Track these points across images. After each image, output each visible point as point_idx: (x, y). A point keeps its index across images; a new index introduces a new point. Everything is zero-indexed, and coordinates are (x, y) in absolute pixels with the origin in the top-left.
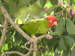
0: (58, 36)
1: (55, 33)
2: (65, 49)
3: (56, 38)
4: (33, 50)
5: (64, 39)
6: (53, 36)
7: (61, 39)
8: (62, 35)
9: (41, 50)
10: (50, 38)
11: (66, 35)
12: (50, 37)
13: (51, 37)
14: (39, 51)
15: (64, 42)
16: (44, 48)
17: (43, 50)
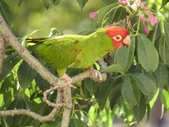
0: (119, 74)
1: (112, 68)
2: (136, 103)
3: (115, 78)
4: (62, 107)
5: (133, 82)
6: (108, 74)
7: (125, 81)
8: (127, 73)
9: (81, 107)
10: (101, 79)
11: (137, 72)
12: (101, 76)
13: (103, 77)
14: (75, 109)
15: (131, 88)
16: (87, 102)
17: (84, 106)
